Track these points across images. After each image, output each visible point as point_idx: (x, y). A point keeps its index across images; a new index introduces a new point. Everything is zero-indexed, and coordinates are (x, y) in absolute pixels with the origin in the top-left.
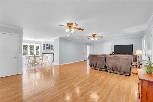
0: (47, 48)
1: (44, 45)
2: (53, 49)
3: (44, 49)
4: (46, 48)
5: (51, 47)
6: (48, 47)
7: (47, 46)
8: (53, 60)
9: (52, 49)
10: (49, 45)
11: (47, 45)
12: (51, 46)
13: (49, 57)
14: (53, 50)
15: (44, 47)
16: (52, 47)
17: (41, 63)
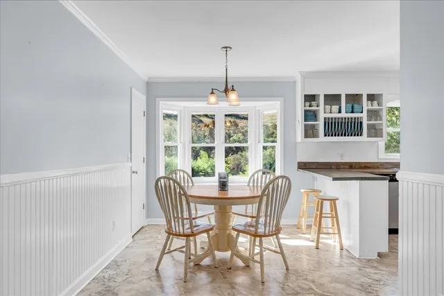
0: (334, 128)
1: (310, 98)
2: (388, 130)
3: (310, 132)
4: (321, 123)
5: (364, 115)
6: (343, 115)
7: (335, 108)
8: (393, 231)
9: (375, 132)
10: (354, 99)
11: (332, 99)
12: (366, 105)
13: (347, 204)
14: (381, 142)
15: (310, 115)
16: (374, 114)
17: (318, 242)
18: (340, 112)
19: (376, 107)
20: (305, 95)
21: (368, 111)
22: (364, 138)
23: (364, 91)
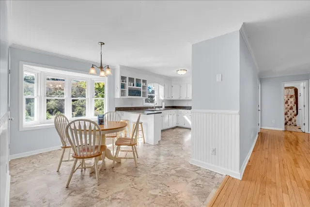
0: (132, 92)
1: (123, 78)
3: (123, 94)
4: (127, 90)
5: (141, 88)
6: (135, 87)
7: (132, 84)
10: (138, 81)
11: (131, 80)
12: (142, 84)
15: (123, 86)
16: (144, 88)
18: (134, 86)
19: (144, 85)
20: (122, 76)
21: (143, 86)
22: (141, 97)
23: (142, 78)
